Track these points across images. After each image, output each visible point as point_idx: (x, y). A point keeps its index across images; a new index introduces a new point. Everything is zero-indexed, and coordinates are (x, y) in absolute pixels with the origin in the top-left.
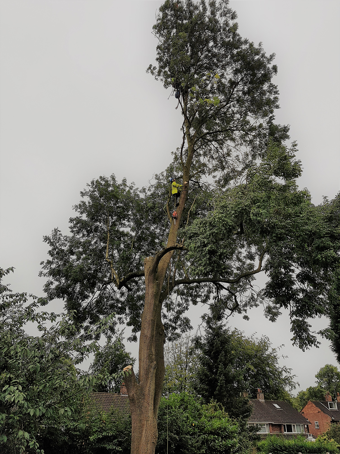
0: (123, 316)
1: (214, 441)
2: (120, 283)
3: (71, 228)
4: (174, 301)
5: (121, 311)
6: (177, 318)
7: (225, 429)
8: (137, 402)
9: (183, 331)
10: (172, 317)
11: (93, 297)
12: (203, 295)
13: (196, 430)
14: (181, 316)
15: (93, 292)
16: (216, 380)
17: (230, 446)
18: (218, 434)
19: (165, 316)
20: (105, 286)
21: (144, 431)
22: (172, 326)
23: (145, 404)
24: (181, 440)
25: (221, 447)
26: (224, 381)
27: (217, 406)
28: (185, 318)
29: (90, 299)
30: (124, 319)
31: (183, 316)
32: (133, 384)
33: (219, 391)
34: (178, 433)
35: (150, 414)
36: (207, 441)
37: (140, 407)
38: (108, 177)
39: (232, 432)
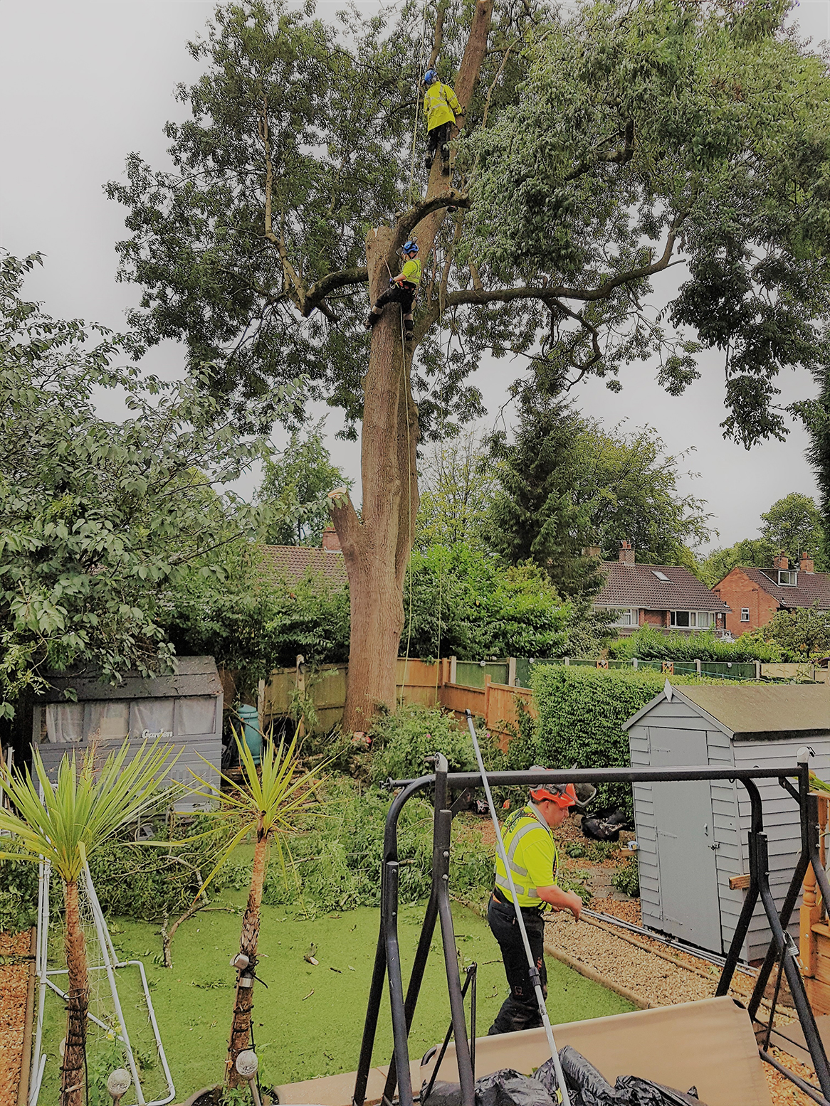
0: (320, 383)
1: (520, 634)
2: (308, 299)
3: (173, 151)
4: (444, 350)
5: (316, 370)
6: (449, 390)
7: (543, 613)
8: (359, 559)
9: (464, 418)
10: (438, 388)
11: (248, 336)
13: (483, 613)
14: (459, 384)
15: (246, 322)
16: (538, 524)
17: (551, 643)
18: (529, 623)
19: (422, 385)
21: (376, 613)
22: (437, 408)
23: (377, 563)
24: (450, 630)
25: (532, 644)
27: (537, 572)
28: (470, 390)
29: (239, 336)
30: (323, 390)
31: (464, 384)
32: (350, 524)
33: (542, 544)
34: (445, 618)
35: (389, 580)
36: (504, 634)
37: (367, 569)
39: (555, 619)
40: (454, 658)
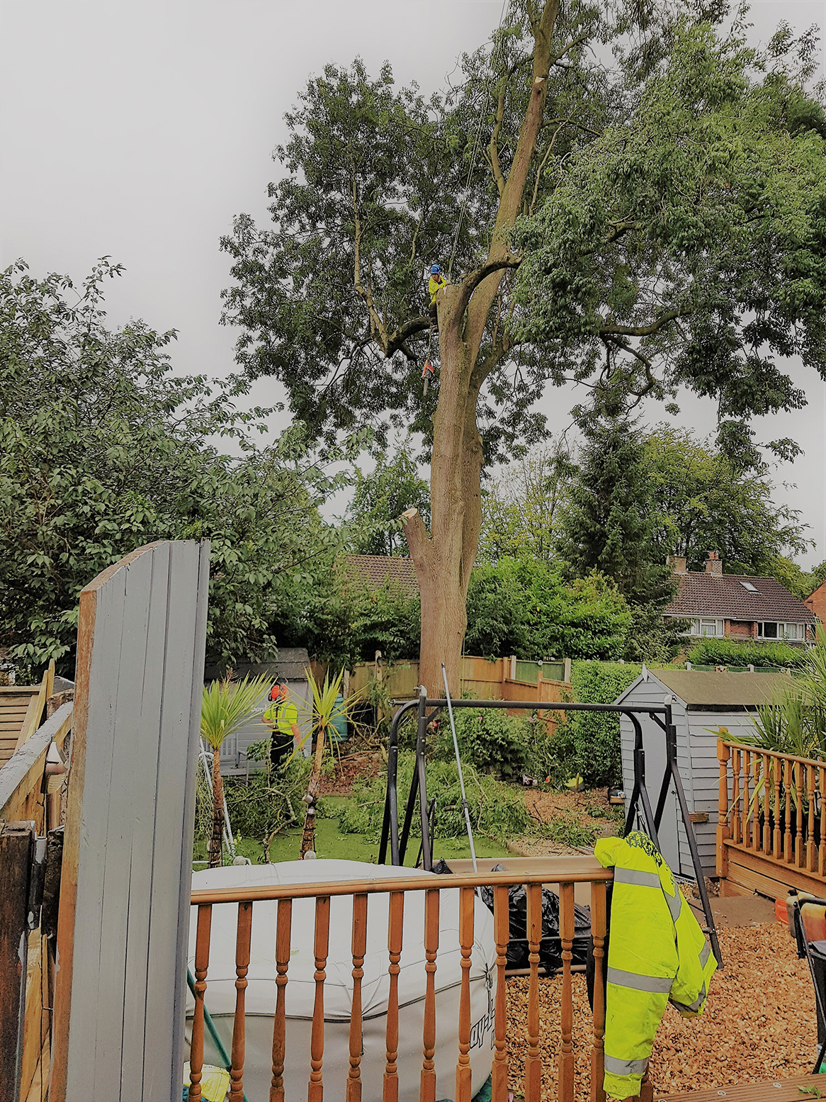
0: (401, 412)
1: (578, 638)
2: (390, 343)
3: (273, 210)
4: (511, 381)
5: (398, 401)
6: (516, 418)
7: (602, 619)
9: (530, 441)
10: (506, 415)
11: (335, 373)
12: (579, 361)
13: (544, 618)
14: (525, 411)
15: (337, 363)
16: (604, 535)
17: (608, 646)
18: (587, 628)
19: (490, 414)
20: (358, 348)
21: (442, 615)
22: (505, 432)
23: (444, 573)
24: (511, 632)
25: (590, 647)
26: (621, 536)
27: (603, 581)
28: (534, 416)
29: (331, 375)
30: (404, 419)
31: (531, 410)
32: (421, 540)
33: (609, 555)
34: (507, 622)
35: (454, 586)
36: (563, 636)
37: (434, 578)
38: (345, 66)
39: (614, 625)
40: (514, 658)
